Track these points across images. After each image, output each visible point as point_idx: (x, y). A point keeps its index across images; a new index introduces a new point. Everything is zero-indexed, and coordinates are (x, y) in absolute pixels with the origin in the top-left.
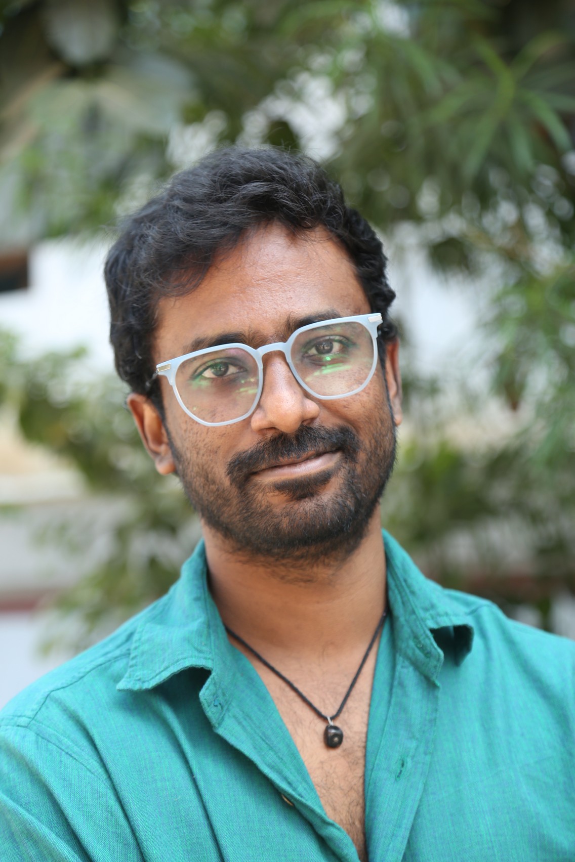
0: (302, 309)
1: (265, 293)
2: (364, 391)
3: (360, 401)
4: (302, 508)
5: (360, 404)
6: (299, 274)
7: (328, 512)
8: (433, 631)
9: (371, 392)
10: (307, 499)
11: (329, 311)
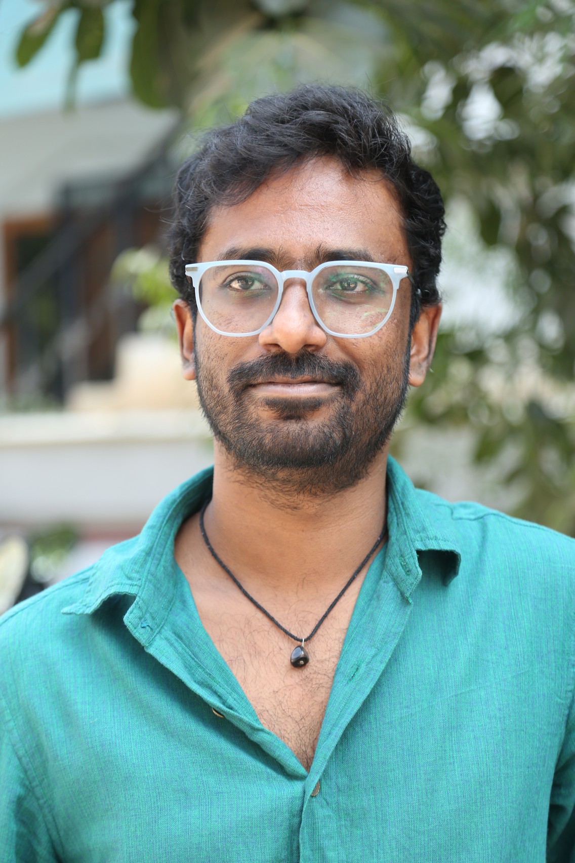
0: (335, 242)
1: (304, 219)
2: (375, 334)
3: (370, 343)
4: (286, 428)
5: (369, 345)
6: (341, 209)
7: (311, 438)
9: (384, 338)
10: (293, 421)
11: (361, 251)
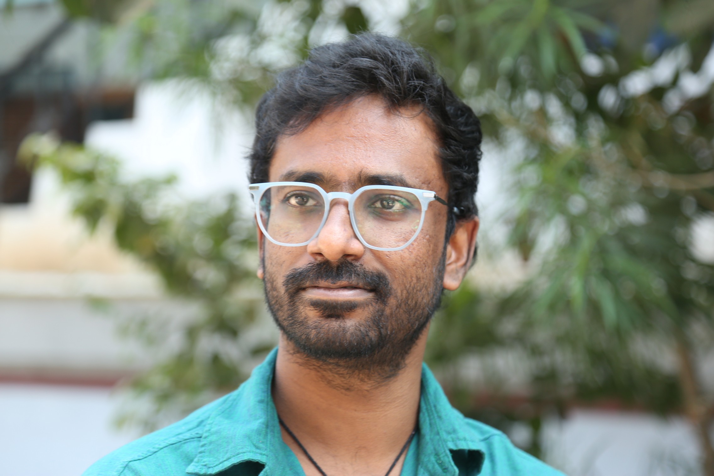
2: (406, 249)
5: (400, 258)
8: (452, 451)
